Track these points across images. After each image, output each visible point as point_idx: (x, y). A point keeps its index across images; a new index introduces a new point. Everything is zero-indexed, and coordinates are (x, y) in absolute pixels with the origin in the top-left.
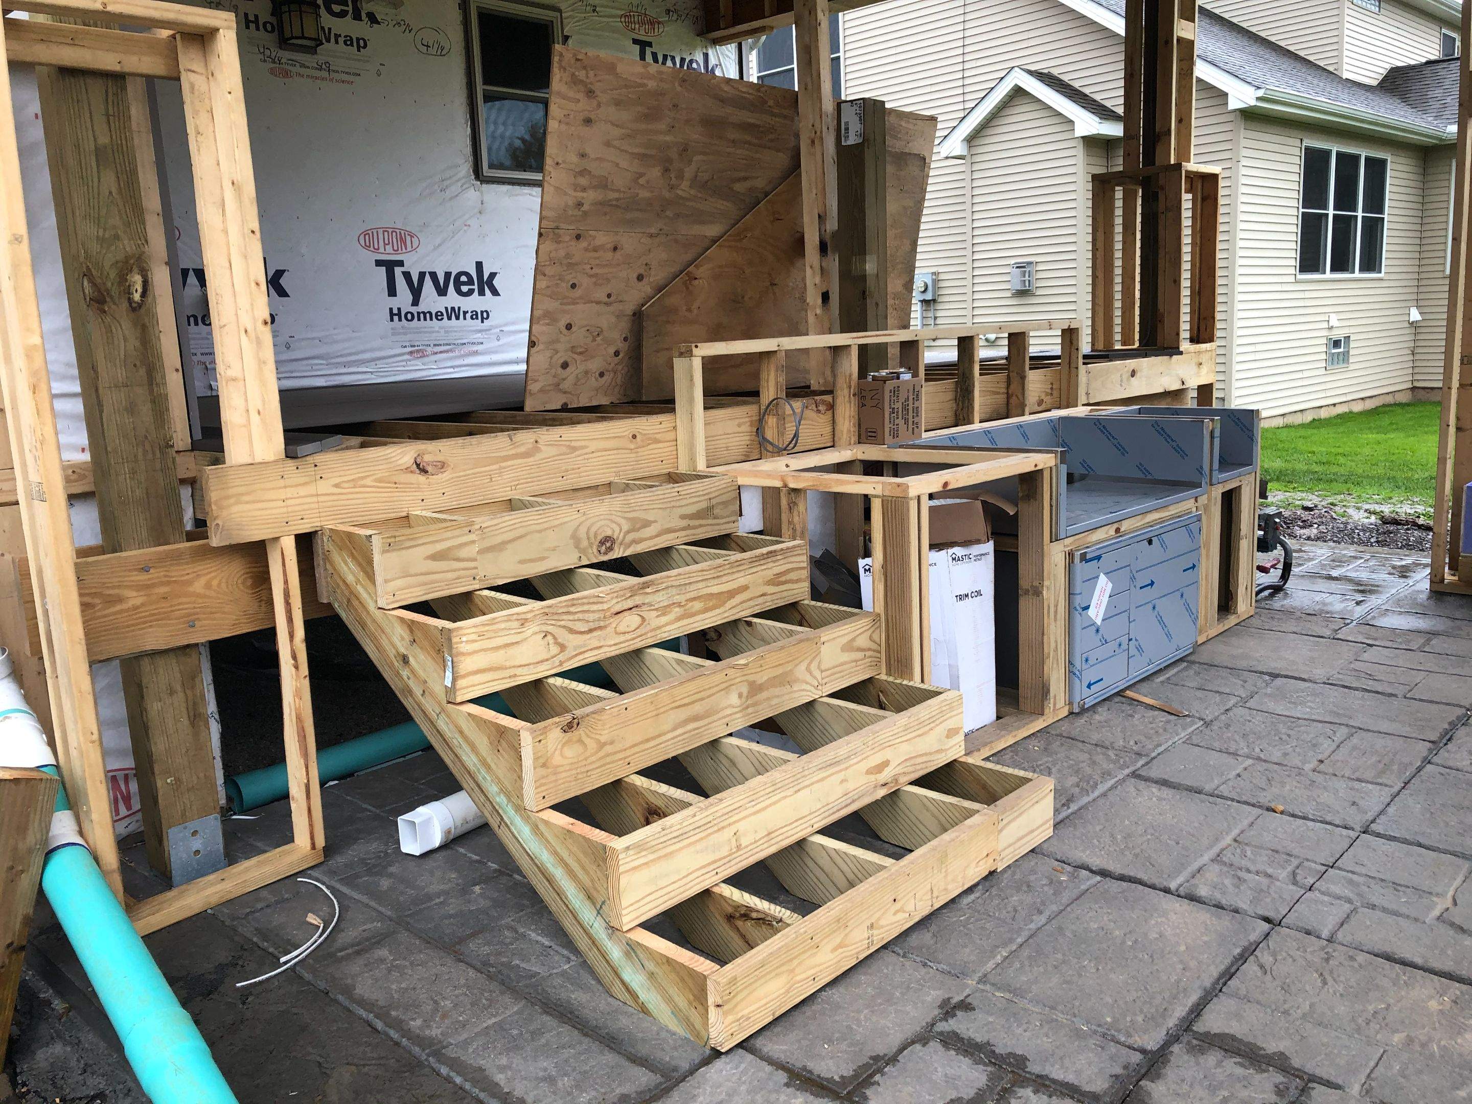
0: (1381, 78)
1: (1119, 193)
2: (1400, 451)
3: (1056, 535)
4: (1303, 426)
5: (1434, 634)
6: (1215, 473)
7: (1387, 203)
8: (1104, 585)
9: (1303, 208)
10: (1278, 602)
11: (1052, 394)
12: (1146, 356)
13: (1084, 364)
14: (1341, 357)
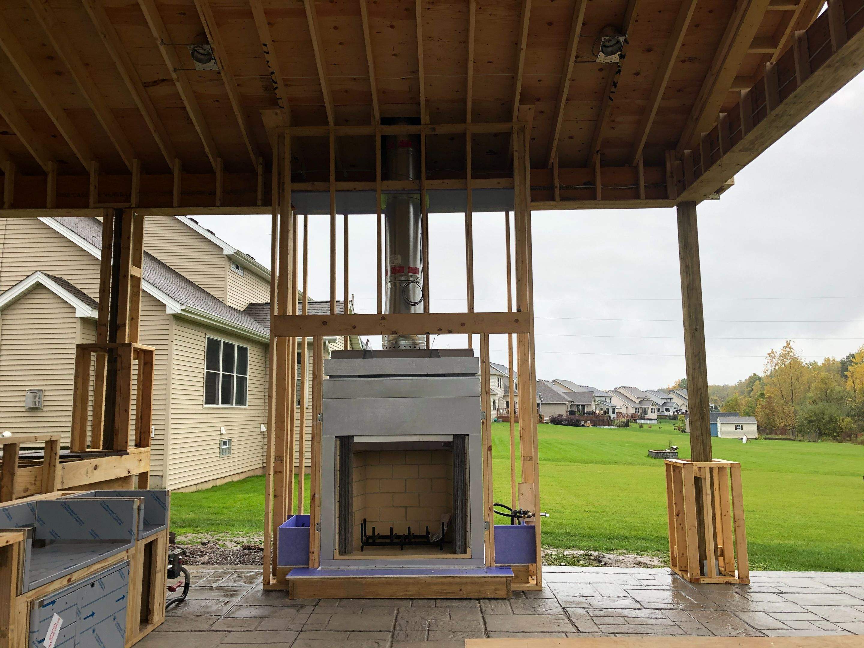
0: (245, 307)
1: (93, 356)
2: (255, 504)
3: (21, 591)
4: (207, 490)
5: (263, 618)
6: (140, 533)
7: (248, 370)
8: (57, 621)
9: (207, 369)
10: (182, 610)
11: (35, 484)
12: (105, 456)
13: (61, 462)
14: (227, 450)
